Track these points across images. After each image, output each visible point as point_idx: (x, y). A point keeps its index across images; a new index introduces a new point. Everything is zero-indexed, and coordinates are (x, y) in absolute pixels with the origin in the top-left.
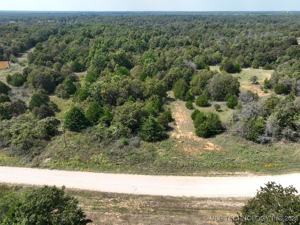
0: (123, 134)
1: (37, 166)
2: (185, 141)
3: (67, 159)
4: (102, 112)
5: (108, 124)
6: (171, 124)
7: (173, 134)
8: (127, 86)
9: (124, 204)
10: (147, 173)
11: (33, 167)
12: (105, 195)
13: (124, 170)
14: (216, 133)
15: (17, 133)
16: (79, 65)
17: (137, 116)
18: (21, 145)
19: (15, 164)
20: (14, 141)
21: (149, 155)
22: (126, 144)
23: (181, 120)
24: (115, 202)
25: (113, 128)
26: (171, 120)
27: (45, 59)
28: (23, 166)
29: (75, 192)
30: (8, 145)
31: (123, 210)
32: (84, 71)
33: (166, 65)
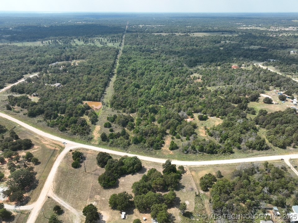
0: (148, 147)
1: (128, 153)
2: (166, 151)
3: (134, 152)
4: (143, 139)
5: (145, 143)
6: (163, 145)
7: (163, 148)
8: (152, 130)
9: (147, 162)
10: (153, 157)
13: (147, 156)
14: (175, 149)
16: (133, 109)
17: (153, 142)
21: (154, 153)
22: (149, 149)
23: (167, 144)
25: (146, 144)
26: (164, 143)
27: (118, 105)
29: (142, 160)
31: (147, 163)
32: (135, 112)
33: (170, 116)
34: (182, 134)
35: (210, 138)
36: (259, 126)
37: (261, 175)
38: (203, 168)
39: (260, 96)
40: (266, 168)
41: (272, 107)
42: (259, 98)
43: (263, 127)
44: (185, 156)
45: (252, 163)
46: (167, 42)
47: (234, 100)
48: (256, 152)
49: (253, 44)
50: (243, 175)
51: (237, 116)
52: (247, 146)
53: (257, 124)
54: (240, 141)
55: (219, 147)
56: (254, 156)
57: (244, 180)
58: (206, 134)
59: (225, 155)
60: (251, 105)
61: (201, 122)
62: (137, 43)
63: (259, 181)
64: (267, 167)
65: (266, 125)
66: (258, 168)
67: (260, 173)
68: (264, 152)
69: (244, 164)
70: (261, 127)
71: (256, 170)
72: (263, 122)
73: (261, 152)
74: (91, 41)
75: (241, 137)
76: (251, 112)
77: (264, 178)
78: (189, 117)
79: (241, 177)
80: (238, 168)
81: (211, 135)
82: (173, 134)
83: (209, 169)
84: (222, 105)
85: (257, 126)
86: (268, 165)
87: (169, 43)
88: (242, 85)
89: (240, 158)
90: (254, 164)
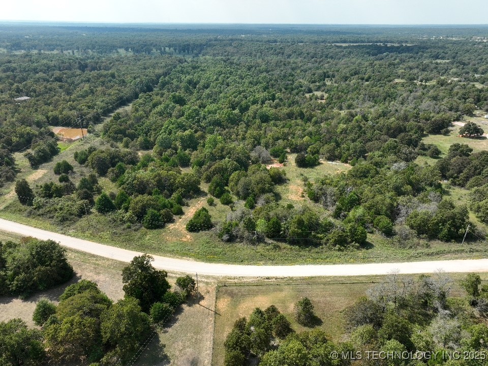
1: (64, 234)
3: (84, 232)
5: (127, 210)
6: (176, 217)
7: (170, 225)
11: (62, 233)
12: (93, 256)
14: (201, 230)
15: (61, 209)
17: (143, 208)
18: (60, 218)
19: (52, 231)
20: (57, 214)
21: (138, 237)
22: (129, 227)
24: (97, 260)
25: (128, 214)
26: (180, 213)
28: (57, 232)
30: (52, 217)
31: (97, 264)
34: (238, 194)
35: (310, 203)
36: (449, 182)
37: (454, 323)
38: (262, 286)
39: (453, 126)
40: (472, 298)
41: (482, 144)
42: (450, 128)
43: (459, 185)
44: (221, 247)
45: (422, 276)
46: (279, 53)
47: (389, 129)
48: (437, 245)
49: (440, 56)
50: (389, 319)
51: (391, 157)
52: (412, 227)
53: (444, 177)
54: (393, 213)
55: (328, 227)
56: (431, 256)
57: (389, 339)
58: (303, 197)
59: (342, 251)
60: (430, 140)
61: (302, 170)
62: (226, 54)
63: (445, 343)
64: (475, 293)
65: (467, 178)
66: (443, 296)
67: (452, 316)
68: (464, 246)
69: (396, 279)
70: (454, 184)
71: (437, 304)
72: (460, 171)
73: (454, 246)
74: (146, 51)
75: (395, 204)
76: (428, 152)
77: (467, 337)
78: (276, 160)
79: (379, 325)
80: (372, 294)
81: (316, 199)
82: (217, 192)
83: (281, 290)
84: (359, 137)
85: (444, 183)
86: (480, 287)
87: (283, 54)
88: (412, 105)
89: (387, 259)
90: (431, 280)
